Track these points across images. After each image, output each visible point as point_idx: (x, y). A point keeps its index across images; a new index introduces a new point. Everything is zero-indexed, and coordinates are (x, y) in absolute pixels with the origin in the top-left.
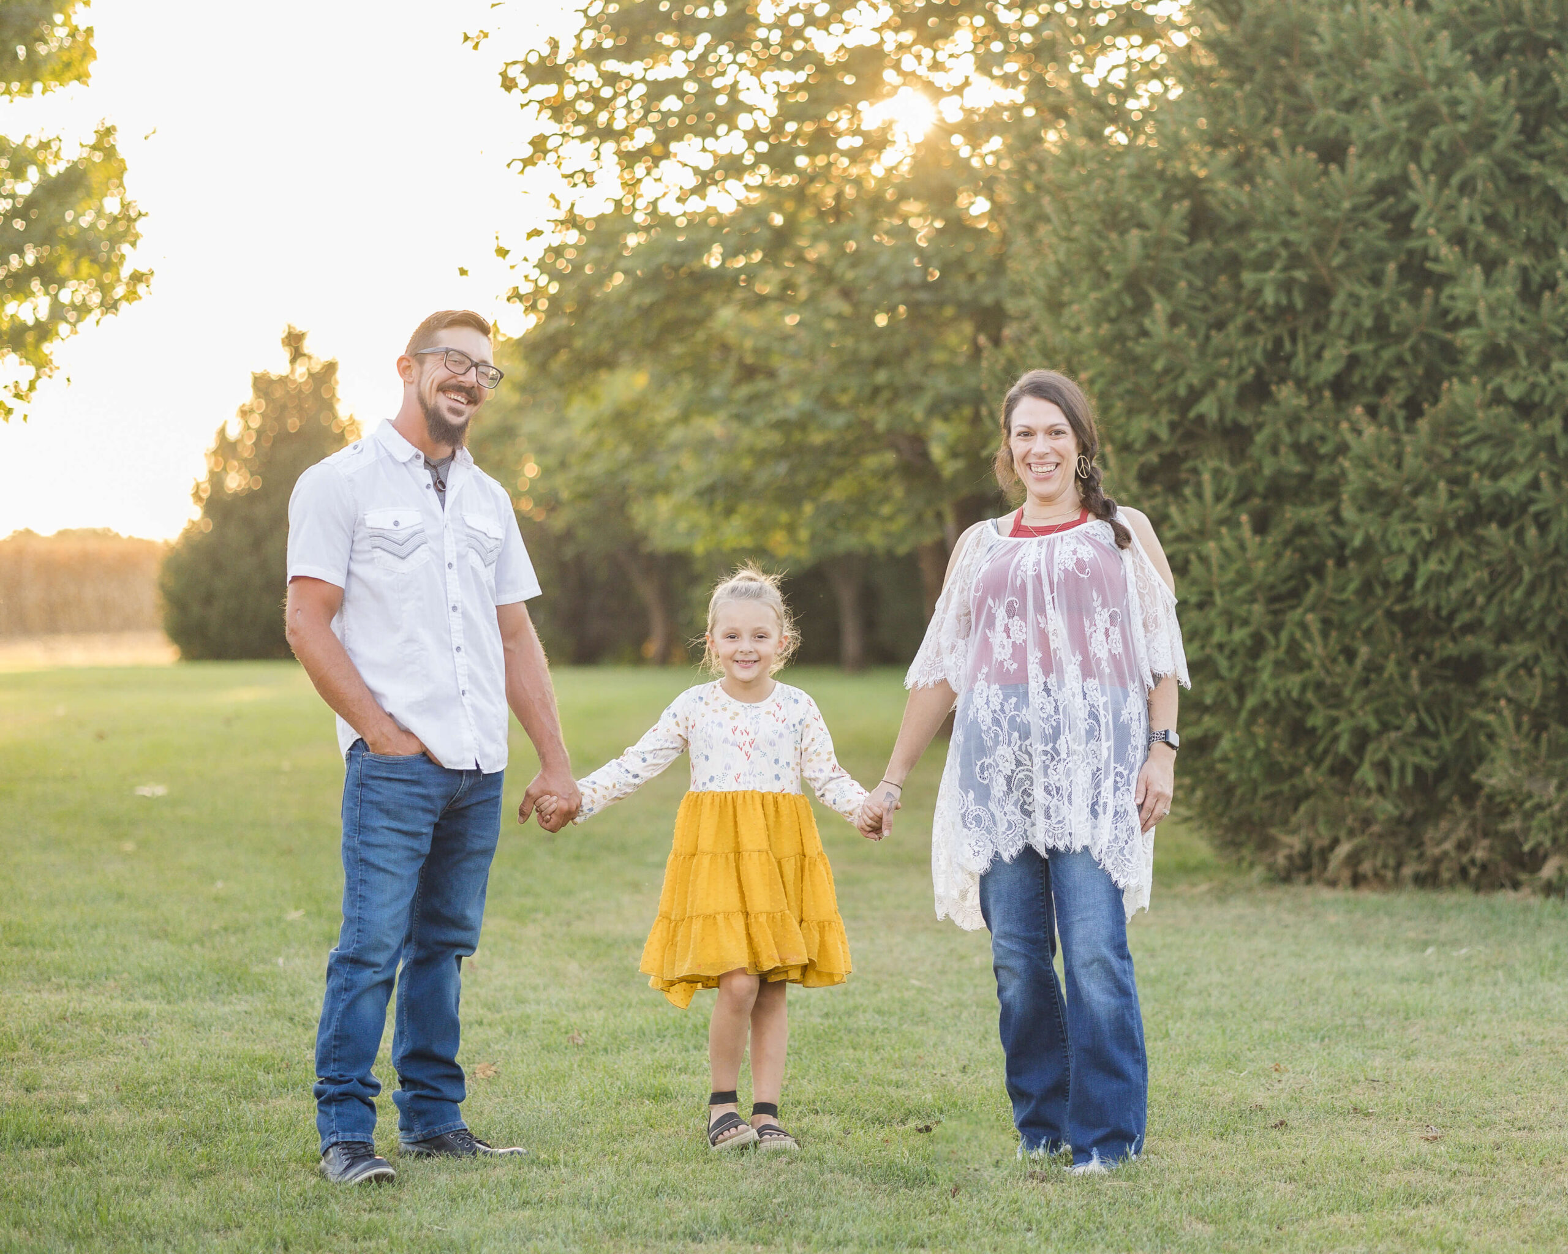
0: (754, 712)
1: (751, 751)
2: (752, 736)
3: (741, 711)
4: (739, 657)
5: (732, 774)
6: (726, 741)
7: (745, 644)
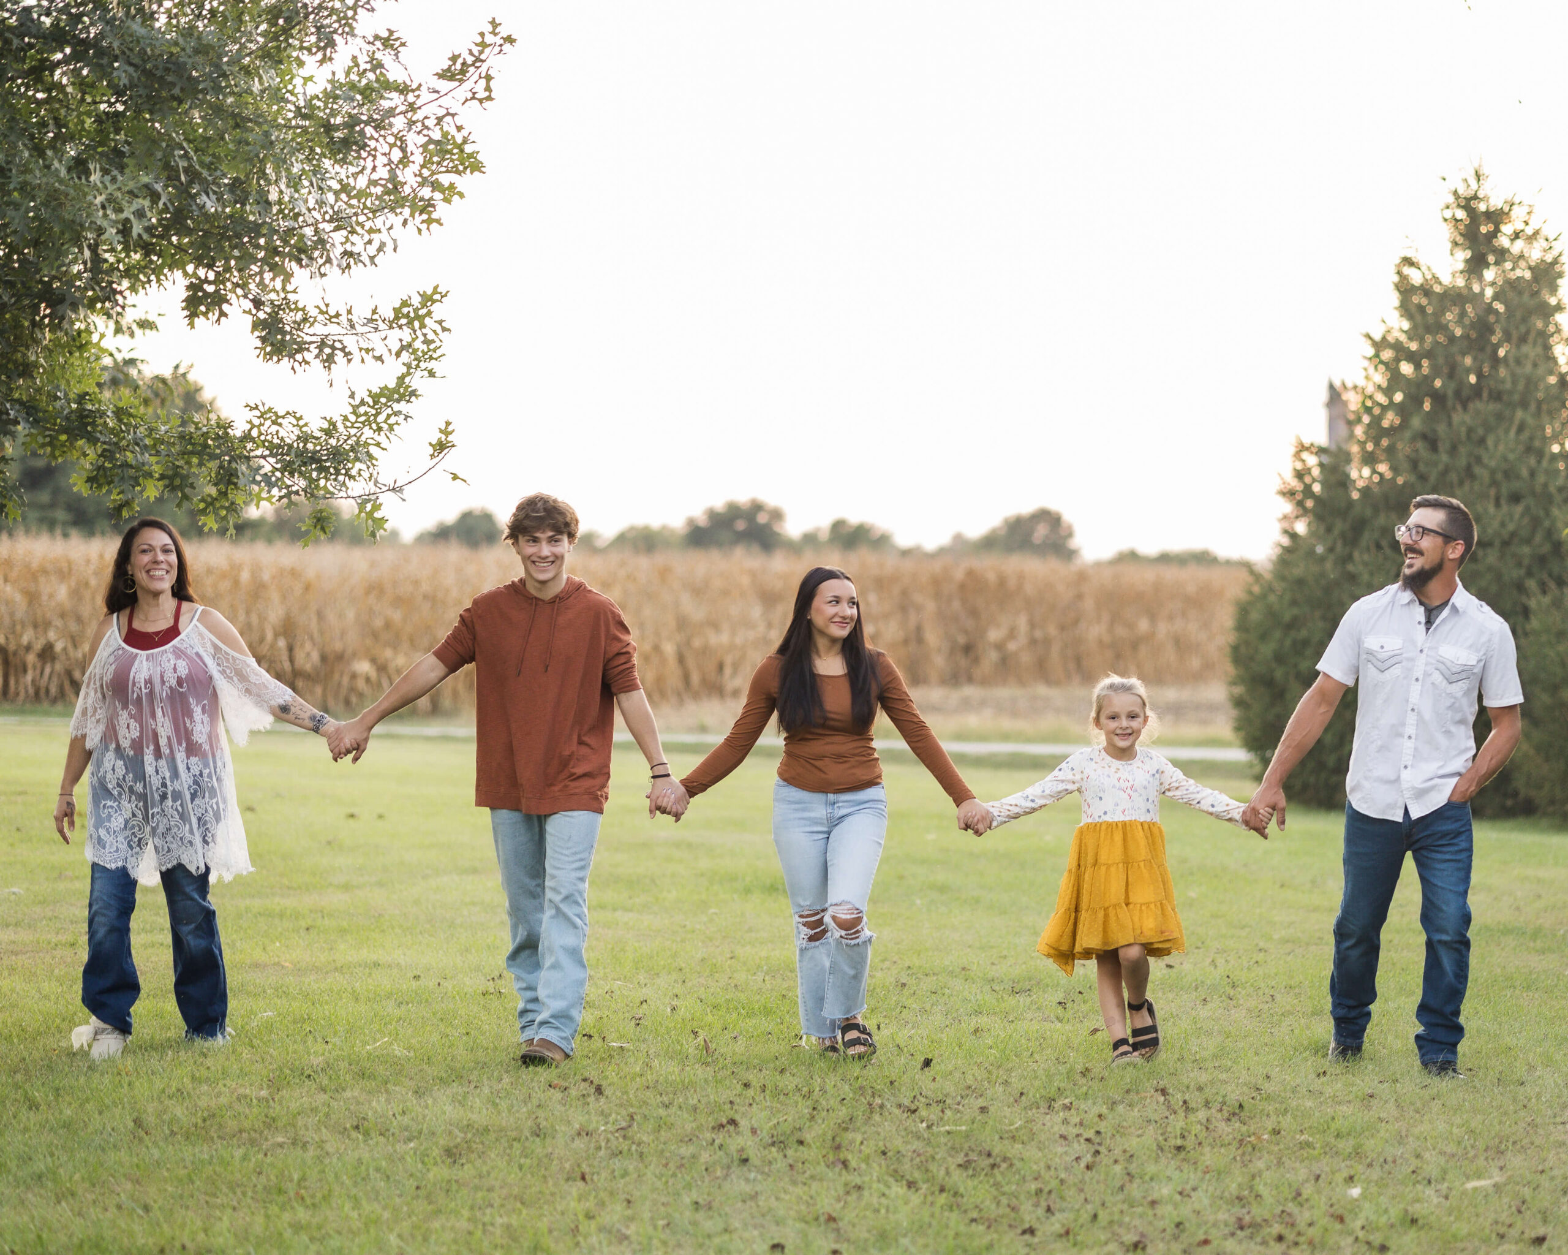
0: (1130, 768)
1: (1132, 793)
2: (1131, 783)
3: (1120, 767)
4: (1118, 731)
5: (1120, 808)
6: (1114, 787)
7: (1125, 723)
